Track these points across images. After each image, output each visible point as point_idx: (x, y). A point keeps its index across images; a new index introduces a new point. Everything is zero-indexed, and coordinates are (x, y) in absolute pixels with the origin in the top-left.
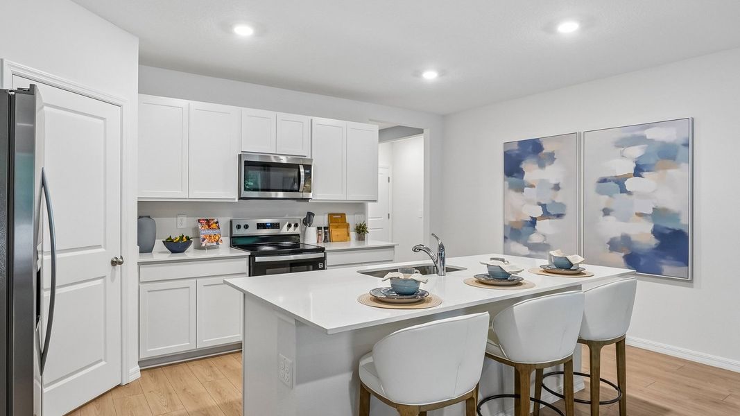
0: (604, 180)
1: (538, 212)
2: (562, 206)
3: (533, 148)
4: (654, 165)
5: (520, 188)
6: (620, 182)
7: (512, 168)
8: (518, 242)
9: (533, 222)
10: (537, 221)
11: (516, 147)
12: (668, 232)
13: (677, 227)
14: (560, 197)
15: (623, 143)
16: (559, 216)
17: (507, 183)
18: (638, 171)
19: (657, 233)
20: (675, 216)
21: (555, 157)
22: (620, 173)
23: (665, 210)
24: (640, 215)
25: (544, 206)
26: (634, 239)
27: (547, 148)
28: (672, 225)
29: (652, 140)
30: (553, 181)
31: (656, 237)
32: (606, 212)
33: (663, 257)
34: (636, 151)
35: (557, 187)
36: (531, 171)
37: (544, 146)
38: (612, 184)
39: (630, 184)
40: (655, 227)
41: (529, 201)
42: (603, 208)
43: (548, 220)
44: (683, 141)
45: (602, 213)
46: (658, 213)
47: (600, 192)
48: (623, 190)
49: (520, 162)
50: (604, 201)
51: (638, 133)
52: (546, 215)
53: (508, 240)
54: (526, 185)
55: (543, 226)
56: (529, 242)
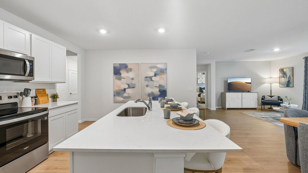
0: (146, 77)
1: (127, 86)
2: (134, 84)
3: (125, 66)
4: (159, 74)
5: (120, 79)
6: (151, 78)
7: (117, 71)
8: (119, 96)
9: (125, 90)
11: (118, 65)
12: (162, 91)
14: (134, 82)
15: (152, 68)
16: (133, 87)
17: (115, 77)
18: (155, 75)
19: (160, 91)
20: (164, 87)
21: (132, 70)
22: (151, 75)
23: (162, 85)
24: (156, 87)
25: (128, 85)
26: (154, 93)
27: (129, 67)
28: (163, 89)
29: (158, 68)
30: (131, 77)
31: (160, 92)
32: (147, 86)
34: (155, 70)
35: (133, 79)
36: (124, 74)
37: (128, 66)
38: (149, 78)
39: (153, 78)
40: (159, 89)
41: (123, 83)
42: (146, 85)
43: (130, 89)
44: (165, 69)
46: (160, 86)
47: (145, 80)
48: (152, 80)
49: (120, 70)
50: (146, 83)
51: (155, 65)
52: (129, 87)
53: (115, 96)
54: (122, 78)
55: (128, 91)
56: (123, 96)
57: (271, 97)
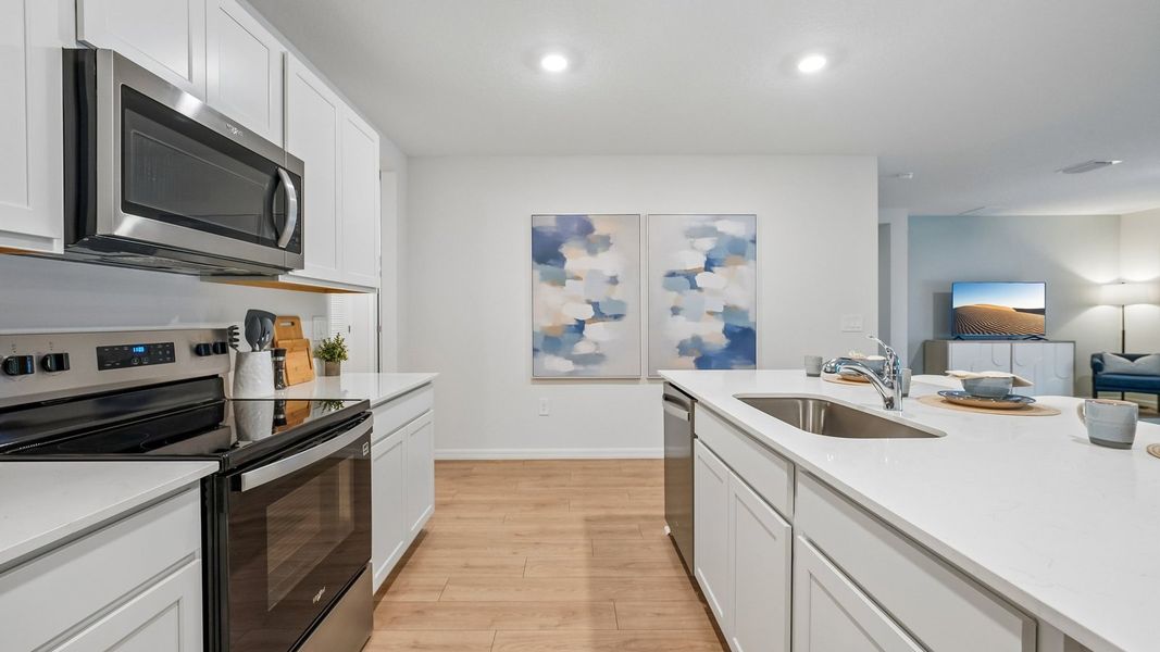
0: (672, 274)
1: (589, 312)
2: (621, 304)
3: (584, 227)
4: (724, 260)
5: (559, 281)
6: (690, 276)
7: (546, 251)
8: (556, 355)
9: (580, 327)
10: (586, 325)
11: (552, 223)
12: (738, 330)
13: (746, 325)
14: (618, 293)
15: (693, 234)
16: (617, 317)
17: (537, 273)
18: (709, 265)
19: (728, 332)
20: (744, 314)
21: (611, 241)
22: (690, 267)
23: (735, 308)
24: (711, 313)
25: (596, 305)
26: (704, 340)
27: (600, 229)
28: (741, 323)
29: (722, 234)
30: (609, 273)
31: (727, 337)
32: (675, 311)
33: (734, 358)
34: (707, 244)
35: (614, 281)
36: (576, 258)
37: (596, 226)
38: (682, 279)
39: (701, 279)
40: (726, 325)
41: (575, 299)
42: (671, 305)
43: (601, 323)
44: (751, 238)
45: (670, 312)
46: (729, 311)
47: (668, 287)
48: (694, 286)
49: (558, 244)
50: (672, 298)
51: (709, 224)
52: (599, 315)
53: (541, 354)
54: (568, 275)
55: (594, 331)
56: (575, 353)
57: (1132, 358)
